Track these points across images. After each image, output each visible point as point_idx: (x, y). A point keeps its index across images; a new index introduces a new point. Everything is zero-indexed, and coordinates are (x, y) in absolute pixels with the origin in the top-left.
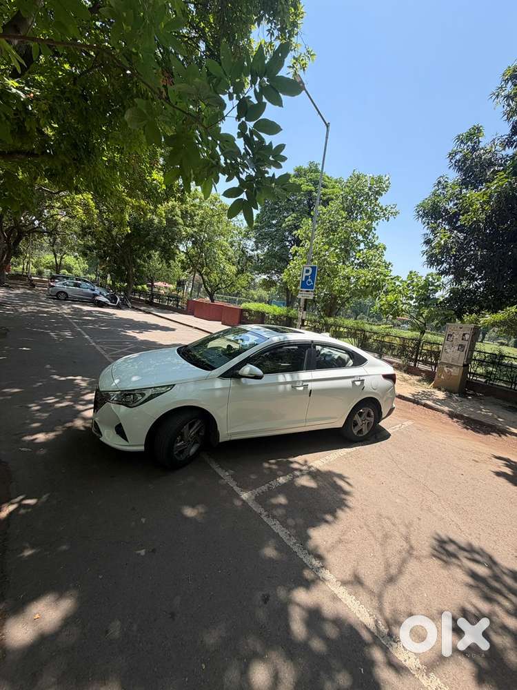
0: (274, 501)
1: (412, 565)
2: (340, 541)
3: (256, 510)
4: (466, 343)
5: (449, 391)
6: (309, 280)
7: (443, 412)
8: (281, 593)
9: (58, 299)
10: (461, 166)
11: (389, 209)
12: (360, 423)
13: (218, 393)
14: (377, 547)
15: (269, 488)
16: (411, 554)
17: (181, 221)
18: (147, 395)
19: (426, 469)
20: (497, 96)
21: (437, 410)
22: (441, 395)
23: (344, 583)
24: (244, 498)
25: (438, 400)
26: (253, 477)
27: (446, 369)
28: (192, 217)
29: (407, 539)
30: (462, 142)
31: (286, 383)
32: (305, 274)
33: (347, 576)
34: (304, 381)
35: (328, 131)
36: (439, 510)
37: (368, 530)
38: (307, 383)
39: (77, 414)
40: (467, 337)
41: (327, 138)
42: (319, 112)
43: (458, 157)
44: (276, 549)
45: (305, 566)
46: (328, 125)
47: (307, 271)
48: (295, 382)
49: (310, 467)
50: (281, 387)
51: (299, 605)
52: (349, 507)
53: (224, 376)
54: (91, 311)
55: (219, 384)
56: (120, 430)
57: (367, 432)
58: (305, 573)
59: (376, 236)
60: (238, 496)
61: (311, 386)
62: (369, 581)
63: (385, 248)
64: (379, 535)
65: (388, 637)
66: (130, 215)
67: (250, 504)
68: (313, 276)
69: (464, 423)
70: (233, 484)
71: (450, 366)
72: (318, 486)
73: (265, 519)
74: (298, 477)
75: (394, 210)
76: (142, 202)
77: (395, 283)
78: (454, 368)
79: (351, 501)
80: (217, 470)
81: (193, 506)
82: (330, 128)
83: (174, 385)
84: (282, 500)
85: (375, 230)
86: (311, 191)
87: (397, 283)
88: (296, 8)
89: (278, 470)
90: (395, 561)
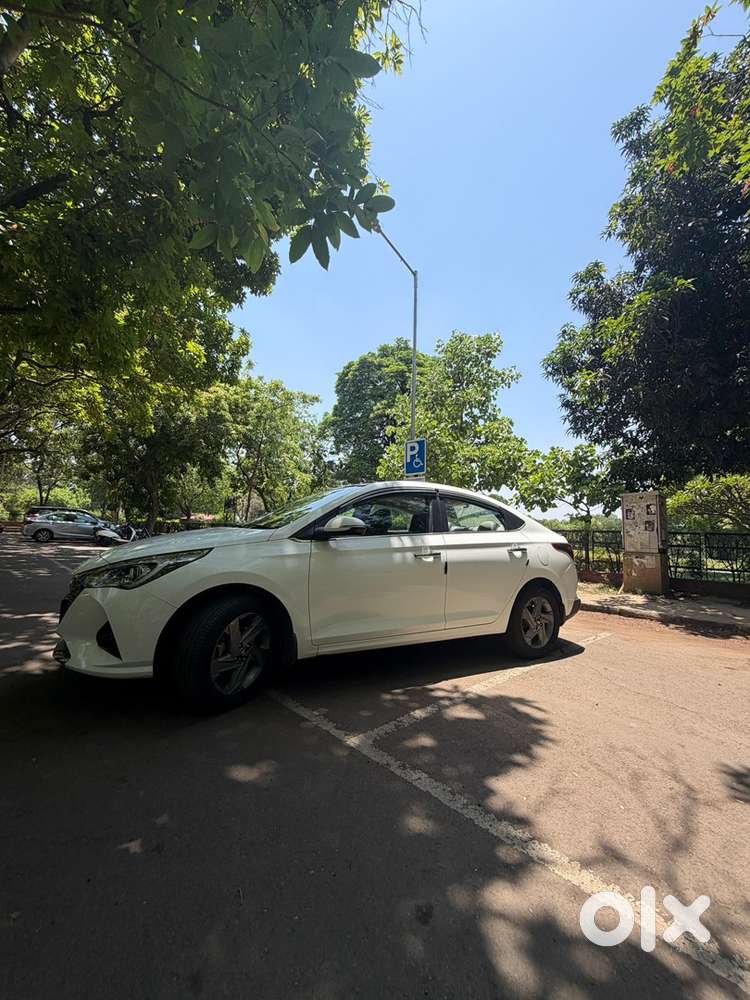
0: (411, 743)
1: (705, 817)
2: (554, 793)
3: (377, 760)
4: (654, 518)
5: (651, 593)
6: (417, 460)
7: (651, 618)
8: (459, 897)
9: (37, 541)
10: (587, 306)
11: (507, 372)
12: (532, 624)
13: (290, 564)
14: (628, 795)
15: (397, 727)
16: (695, 799)
17: (228, 416)
18: (161, 566)
19: (659, 682)
20: (610, 235)
21: (642, 617)
22: (639, 599)
23: (586, 863)
24: (352, 745)
25: (638, 605)
26: (365, 713)
27: (635, 560)
28: (244, 412)
29: (675, 777)
30: (582, 281)
31: (403, 550)
32: (410, 453)
33: (589, 849)
34: (432, 548)
35: (416, 280)
36: (709, 731)
37: (599, 770)
38: (438, 552)
39: (35, 655)
40: (653, 509)
41: (416, 287)
42: (402, 259)
43: (581, 296)
44: (429, 817)
45: (497, 841)
46: (415, 274)
47: (413, 449)
48: (419, 548)
49: (465, 694)
50: (398, 556)
51: (502, 916)
52: (551, 740)
53: (299, 536)
54: (88, 551)
55: (291, 548)
56: (106, 640)
57: (547, 640)
58: (501, 854)
59: (497, 409)
60: (340, 743)
61: (446, 555)
62: (635, 854)
63: (511, 423)
64: (623, 775)
65: (725, 961)
66: (156, 409)
67: (365, 752)
68: (421, 453)
69: (686, 629)
70: (329, 727)
71: (640, 555)
72: (486, 715)
73: (398, 772)
74: (447, 707)
75: (514, 373)
76: (173, 389)
77: (535, 461)
78: (647, 557)
79: (549, 732)
80: (295, 710)
81: (250, 763)
82: (418, 276)
83: (211, 549)
84: (426, 741)
85: (495, 399)
86: (403, 372)
87: (538, 461)
88: (360, 137)
89: (409, 701)
90: (671, 812)
